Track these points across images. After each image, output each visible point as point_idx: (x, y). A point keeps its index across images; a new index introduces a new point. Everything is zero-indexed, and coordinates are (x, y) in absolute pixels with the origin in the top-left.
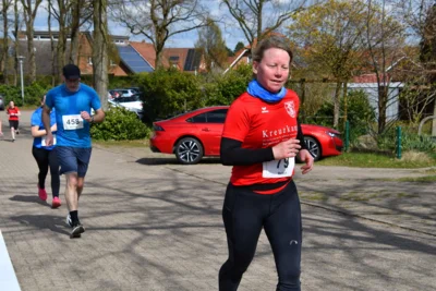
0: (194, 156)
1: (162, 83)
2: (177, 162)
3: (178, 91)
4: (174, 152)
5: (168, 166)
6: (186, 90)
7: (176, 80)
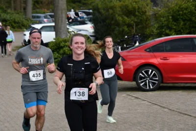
0: (154, 84)
1: (112, 8)
2: (138, 89)
3: (127, 17)
4: (134, 80)
5: (129, 93)
6: (135, 16)
7: (126, 7)
